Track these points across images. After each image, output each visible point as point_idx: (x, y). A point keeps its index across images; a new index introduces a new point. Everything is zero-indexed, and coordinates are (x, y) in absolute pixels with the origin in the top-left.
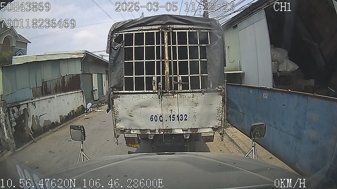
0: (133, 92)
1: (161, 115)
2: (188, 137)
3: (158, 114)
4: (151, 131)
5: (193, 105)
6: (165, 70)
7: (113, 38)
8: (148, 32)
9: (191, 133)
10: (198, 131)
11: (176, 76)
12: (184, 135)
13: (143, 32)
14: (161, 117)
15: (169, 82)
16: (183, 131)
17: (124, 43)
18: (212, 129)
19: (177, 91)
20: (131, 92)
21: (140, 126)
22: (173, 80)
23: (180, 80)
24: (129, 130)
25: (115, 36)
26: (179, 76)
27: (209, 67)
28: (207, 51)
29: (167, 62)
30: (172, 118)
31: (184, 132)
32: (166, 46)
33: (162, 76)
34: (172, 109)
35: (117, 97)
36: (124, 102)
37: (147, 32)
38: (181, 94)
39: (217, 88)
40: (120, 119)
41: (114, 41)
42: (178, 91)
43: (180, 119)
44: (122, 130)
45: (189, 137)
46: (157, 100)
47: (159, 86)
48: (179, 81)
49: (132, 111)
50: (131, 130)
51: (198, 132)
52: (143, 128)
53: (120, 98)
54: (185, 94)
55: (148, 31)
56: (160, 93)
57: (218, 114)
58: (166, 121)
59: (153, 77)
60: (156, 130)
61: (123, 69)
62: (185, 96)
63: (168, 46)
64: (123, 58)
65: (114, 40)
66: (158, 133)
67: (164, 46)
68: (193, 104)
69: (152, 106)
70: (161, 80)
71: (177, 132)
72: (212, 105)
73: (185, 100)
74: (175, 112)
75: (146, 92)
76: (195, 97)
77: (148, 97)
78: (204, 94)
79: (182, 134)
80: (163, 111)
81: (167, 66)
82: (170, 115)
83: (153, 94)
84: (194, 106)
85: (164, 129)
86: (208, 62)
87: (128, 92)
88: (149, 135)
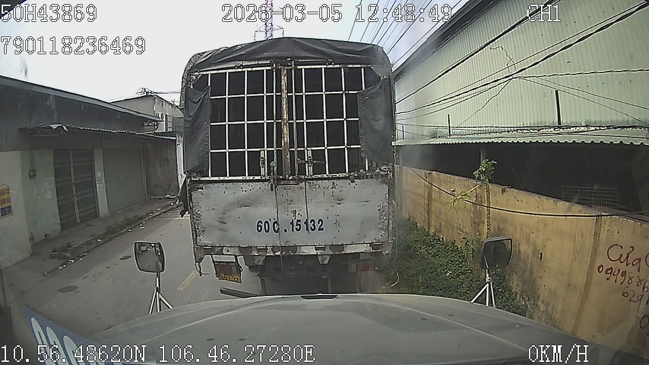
0: (226, 178)
1: (276, 220)
2: (326, 262)
3: (270, 220)
4: (259, 250)
5: (333, 203)
6: (283, 139)
7: (190, 81)
8: (251, 71)
9: (332, 253)
10: (345, 249)
11: (302, 149)
12: (320, 258)
13: (244, 70)
14: (276, 225)
15: (289, 161)
16: (316, 250)
17: (210, 91)
18: (370, 246)
19: (304, 176)
20: (222, 178)
21: (238, 240)
22: (296, 156)
23: (310, 157)
24: (220, 248)
25: (194, 77)
26: (307, 150)
27: (362, 132)
28: (359, 104)
29: (286, 125)
30: (296, 225)
31: (319, 252)
32: (284, 95)
33: (277, 150)
34: (295, 210)
35: (198, 188)
36: (209, 198)
37: (250, 69)
38: (311, 182)
39: (378, 171)
40: (203, 228)
41: (192, 87)
42: (306, 177)
43: (310, 229)
44: (207, 247)
45: (328, 261)
46: (268, 192)
47: (272, 169)
48: (308, 159)
49: (225, 213)
50: (223, 249)
51: (344, 252)
52: (244, 245)
53: (203, 189)
54: (319, 181)
55: (252, 68)
56: (274, 181)
57: (380, 219)
58: (285, 231)
59: (261, 152)
60: (268, 248)
61: (208, 137)
62: (319, 186)
63: (288, 96)
64: (208, 119)
65: (193, 85)
66: (271, 254)
67: (281, 95)
68: (334, 199)
69: (260, 204)
70: (275, 157)
71: (305, 251)
72: (369, 201)
73: (319, 193)
74: (301, 216)
75: (248, 178)
76: (336, 187)
77: (253, 187)
78: (354, 181)
79: (314, 255)
80: (279, 212)
81: (286, 130)
82: (293, 220)
83: (261, 182)
84: (335, 204)
85: (281, 246)
86: (361, 123)
87: (217, 178)
88: (255, 257)
